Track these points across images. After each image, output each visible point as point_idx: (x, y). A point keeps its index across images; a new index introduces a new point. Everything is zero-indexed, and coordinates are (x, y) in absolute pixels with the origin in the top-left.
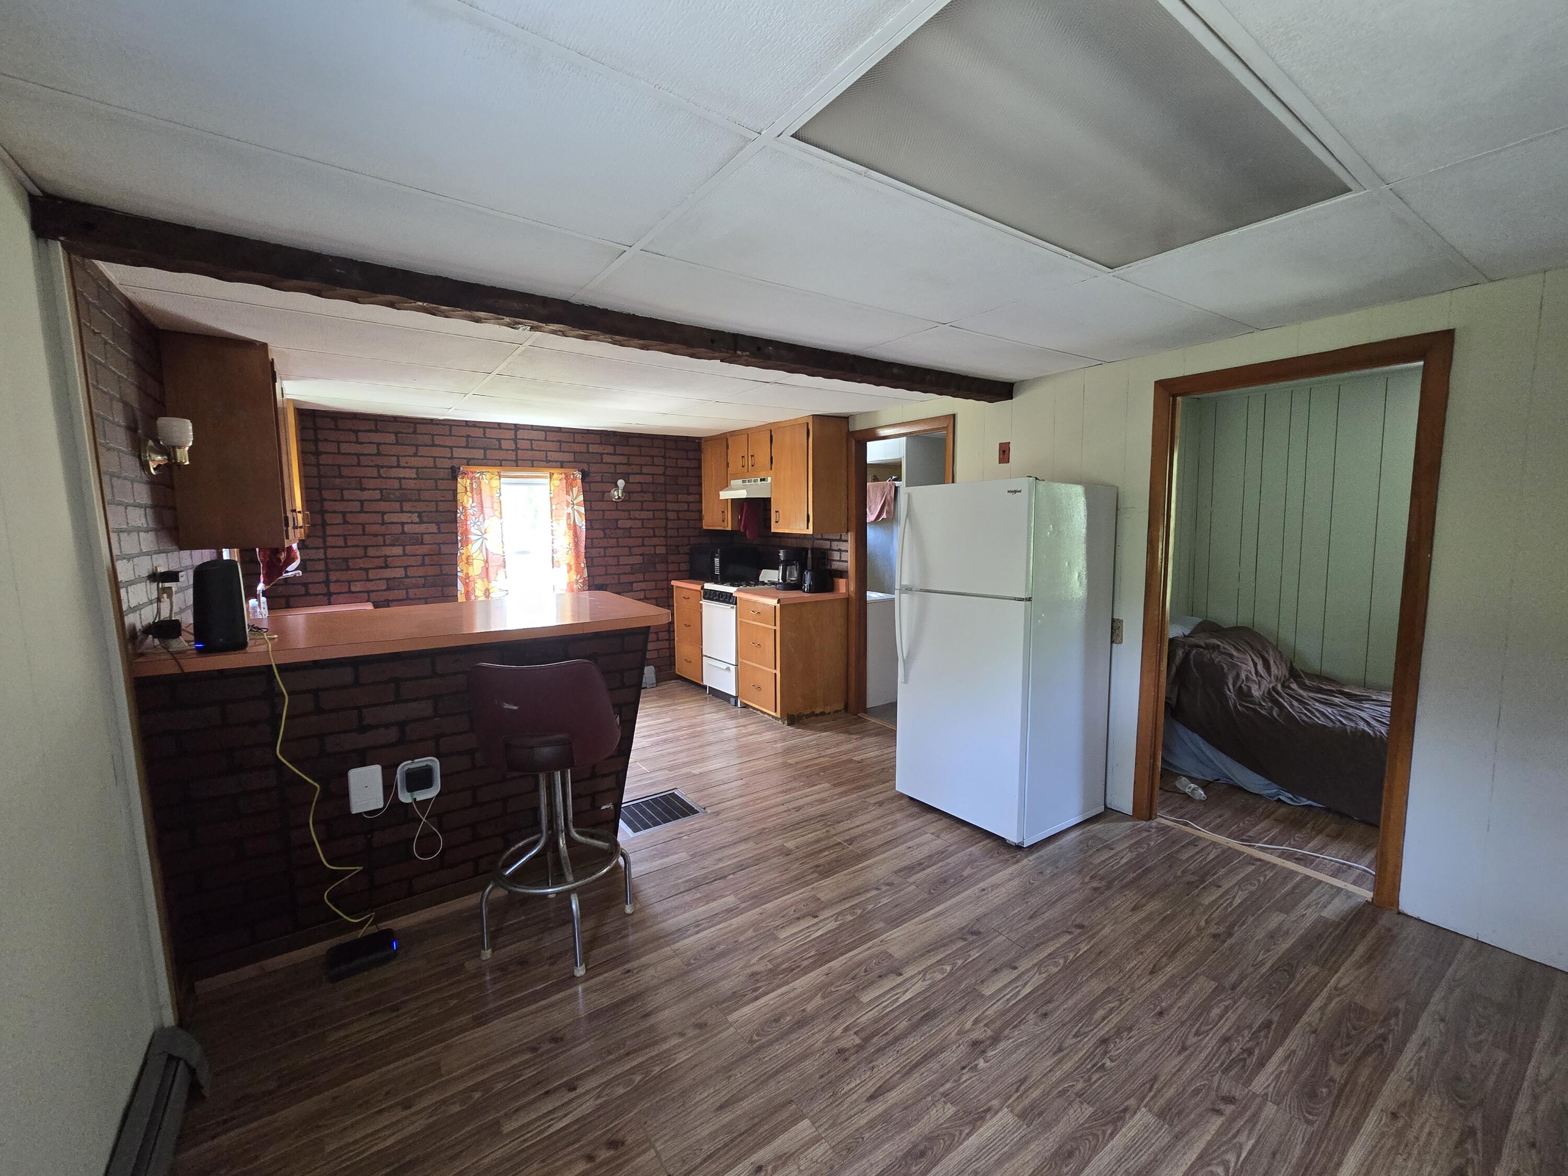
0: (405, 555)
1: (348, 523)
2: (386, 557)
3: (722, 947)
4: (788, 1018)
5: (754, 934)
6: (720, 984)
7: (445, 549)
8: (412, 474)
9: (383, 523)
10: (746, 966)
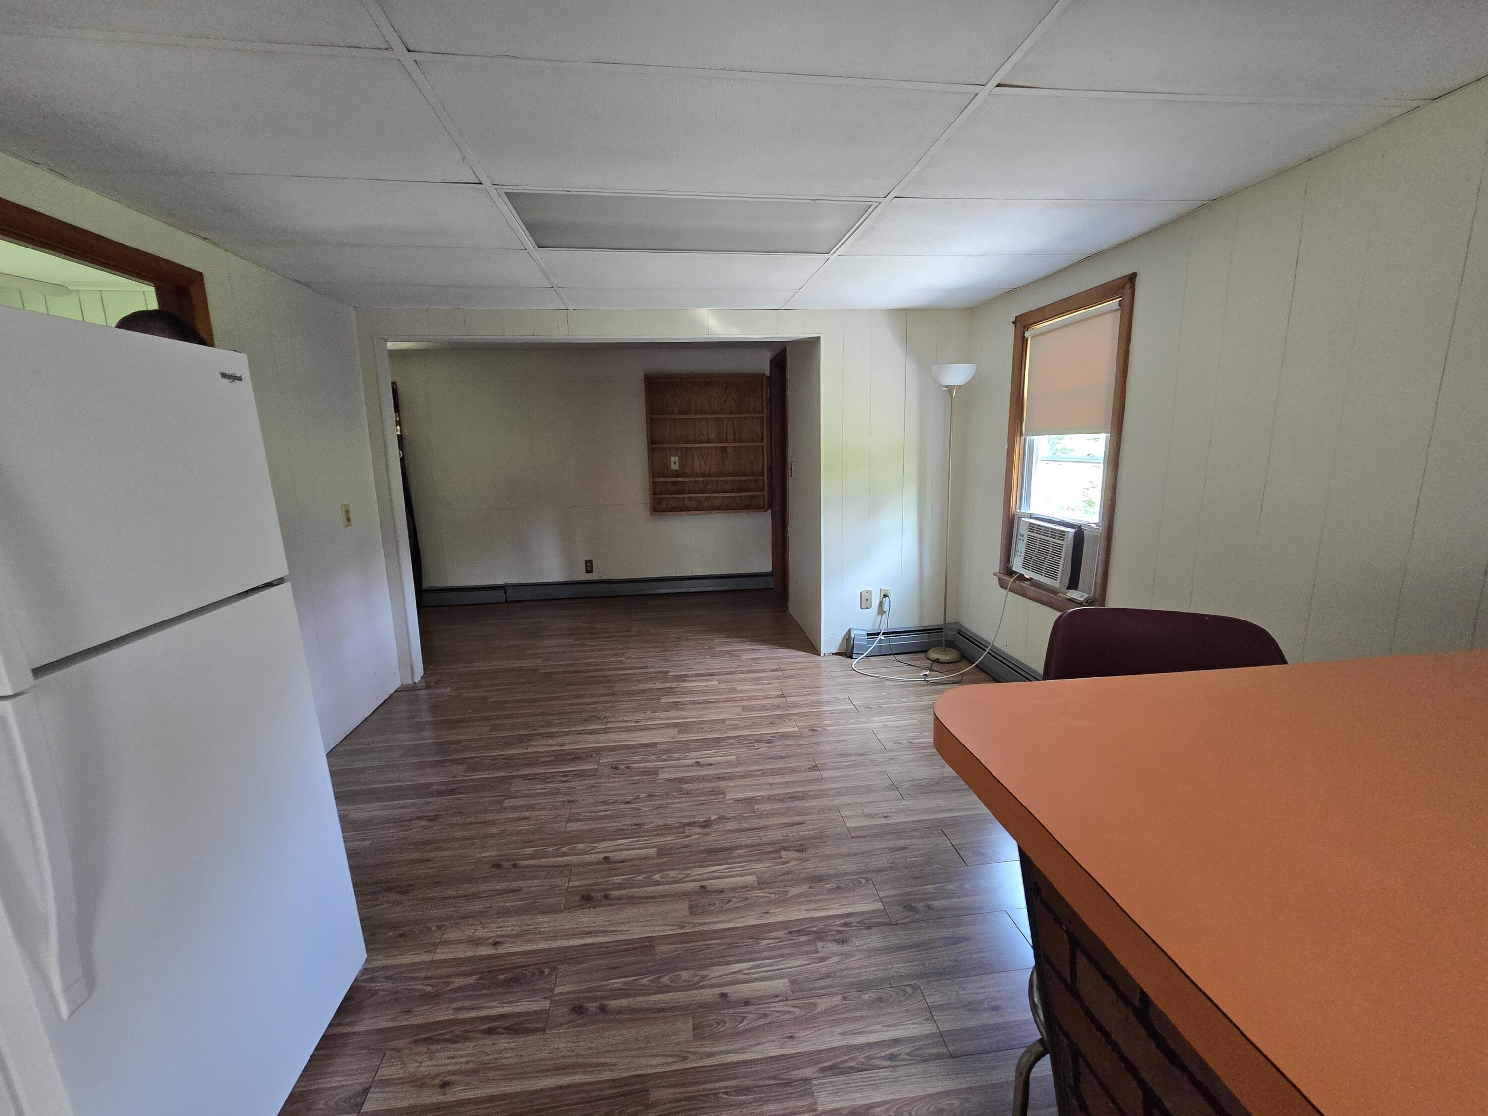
3: (866, 997)
4: (828, 886)
5: (818, 1000)
6: (882, 945)
10: (846, 955)
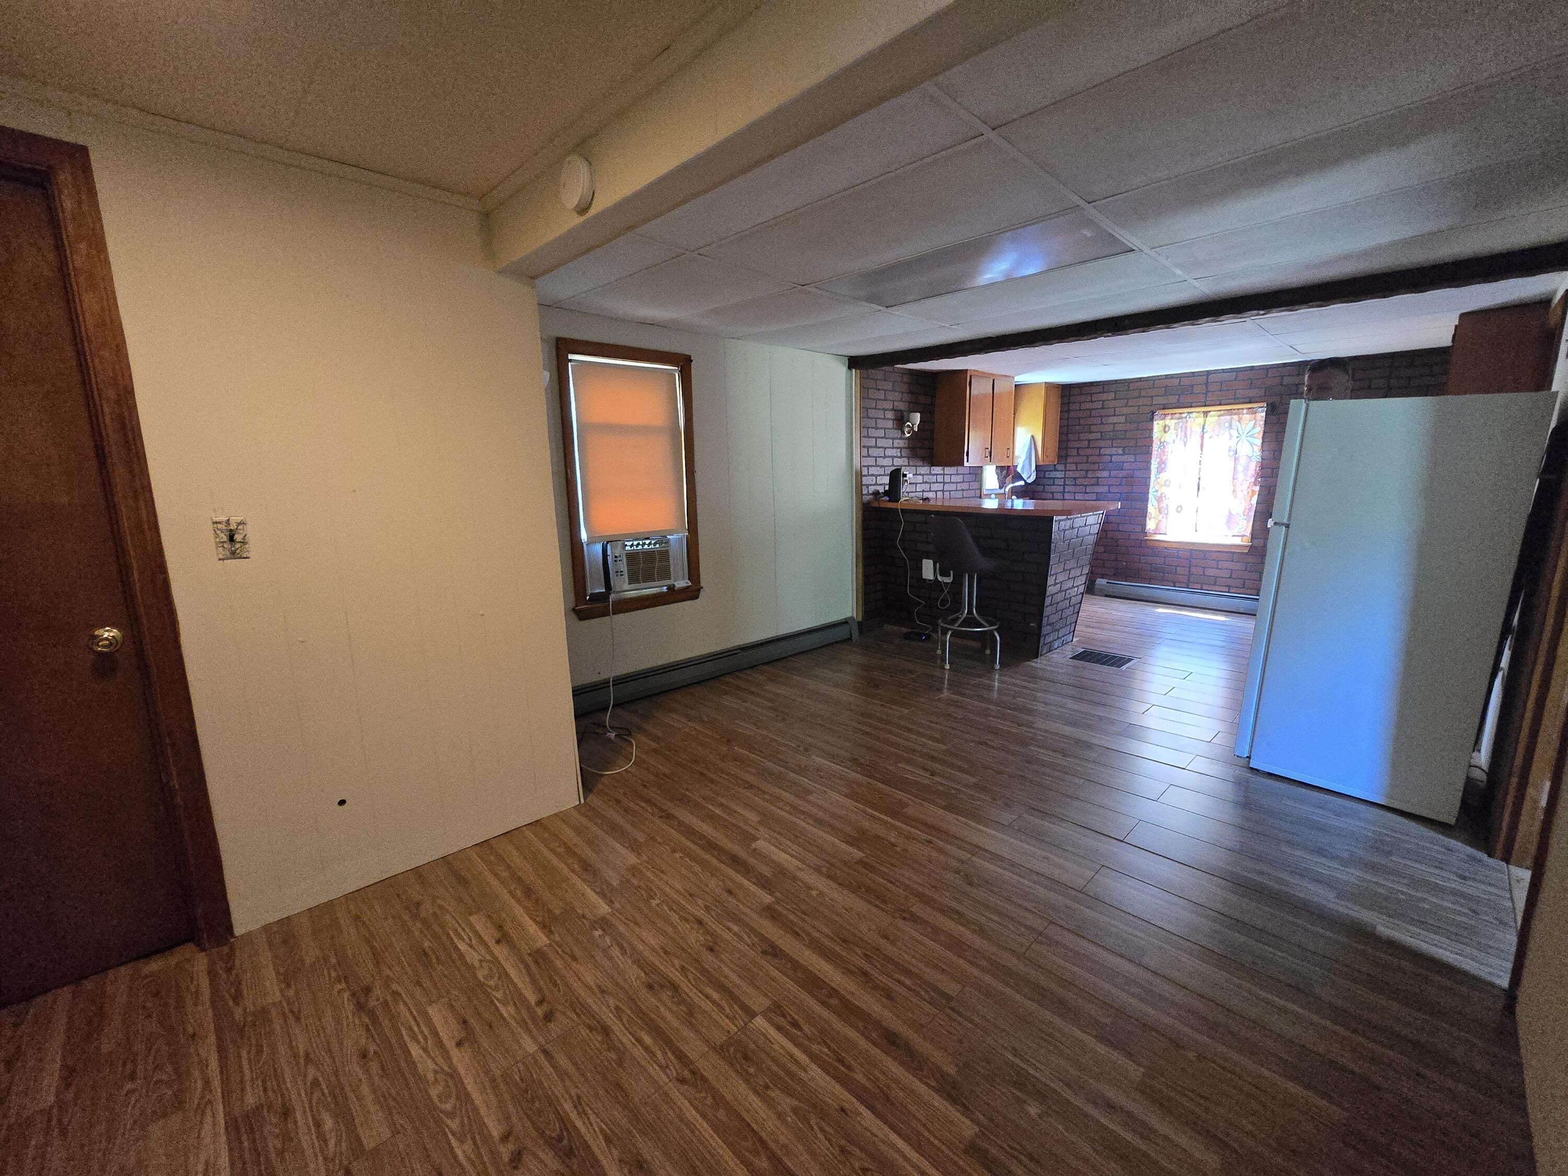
0: (1110, 477)
1: (1080, 455)
2: (1098, 478)
7: (1138, 474)
8: (1122, 419)
9: (1100, 455)
